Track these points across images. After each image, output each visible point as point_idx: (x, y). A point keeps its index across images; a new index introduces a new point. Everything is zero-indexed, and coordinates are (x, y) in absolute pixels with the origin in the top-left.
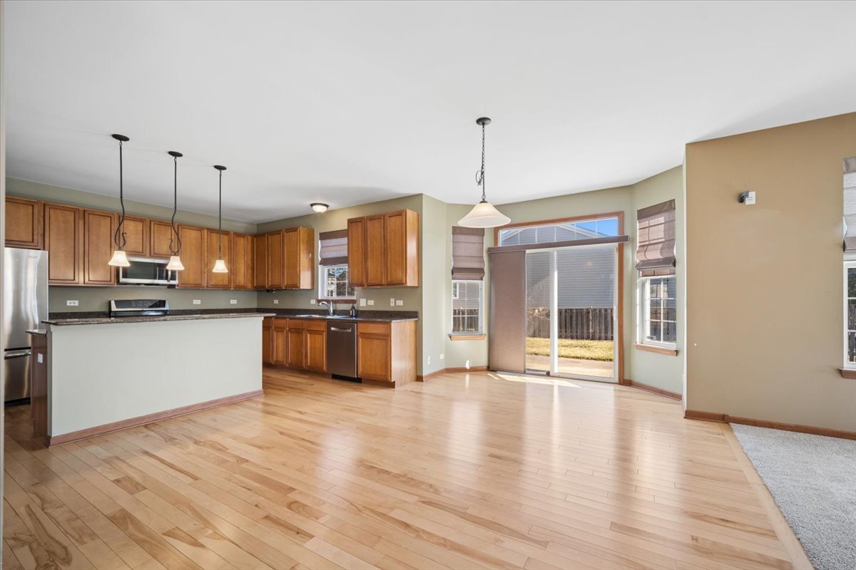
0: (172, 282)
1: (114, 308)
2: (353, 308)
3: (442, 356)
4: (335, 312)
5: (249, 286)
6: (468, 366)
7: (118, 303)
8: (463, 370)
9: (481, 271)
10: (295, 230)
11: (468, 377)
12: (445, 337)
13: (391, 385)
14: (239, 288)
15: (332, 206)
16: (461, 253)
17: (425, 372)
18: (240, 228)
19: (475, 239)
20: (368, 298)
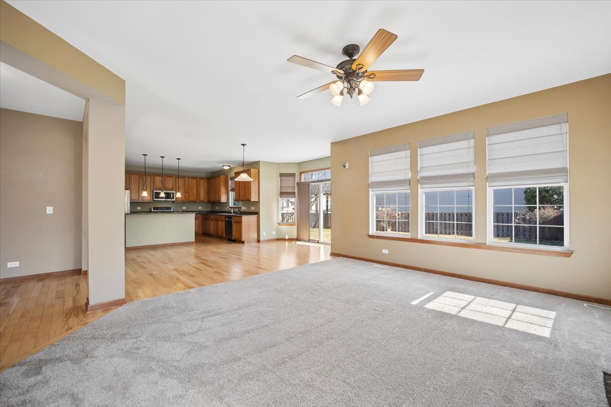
0: (173, 200)
1: (152, 210)
2: (239, 210)
3: (274, 233)
4: (234, 212)
5: (205, 200)
6: (287, 238)
7: (154, 209)
8: (284, 240)
9: (294, 193)
10: (219, 176)
11: (287, 243)
12: (276, 224)
13: (243, 242)
14: (201, 202)
15: (232, 166)
16: (284, 185)
17: (262, 239)
18: (203, 175)
19: (291, 178)
20: (244, 207)
